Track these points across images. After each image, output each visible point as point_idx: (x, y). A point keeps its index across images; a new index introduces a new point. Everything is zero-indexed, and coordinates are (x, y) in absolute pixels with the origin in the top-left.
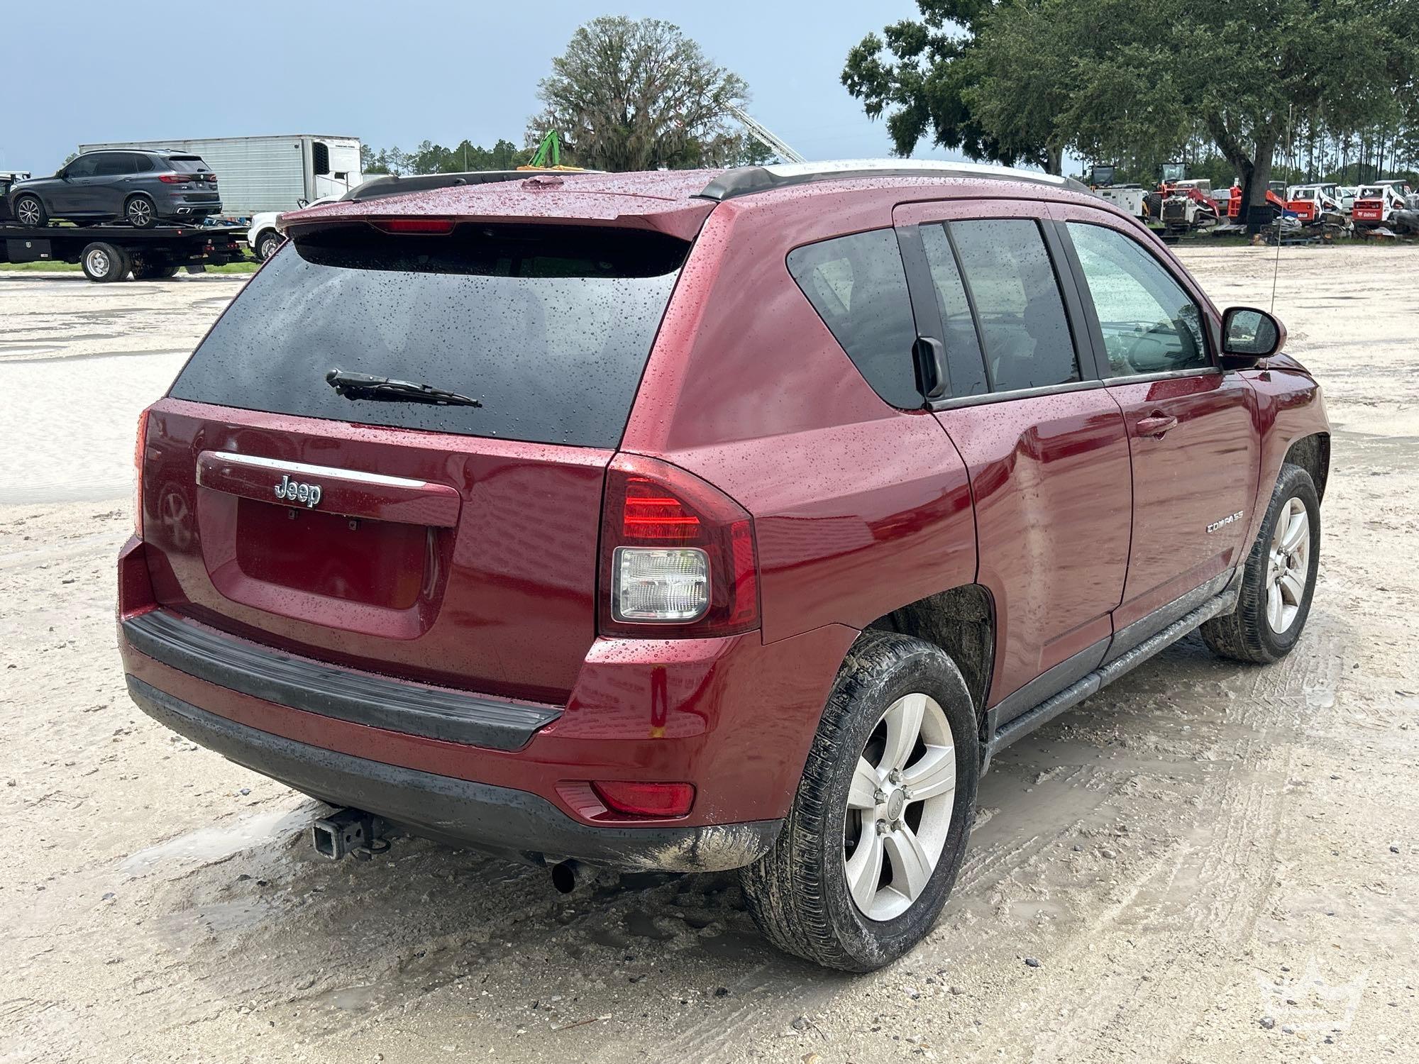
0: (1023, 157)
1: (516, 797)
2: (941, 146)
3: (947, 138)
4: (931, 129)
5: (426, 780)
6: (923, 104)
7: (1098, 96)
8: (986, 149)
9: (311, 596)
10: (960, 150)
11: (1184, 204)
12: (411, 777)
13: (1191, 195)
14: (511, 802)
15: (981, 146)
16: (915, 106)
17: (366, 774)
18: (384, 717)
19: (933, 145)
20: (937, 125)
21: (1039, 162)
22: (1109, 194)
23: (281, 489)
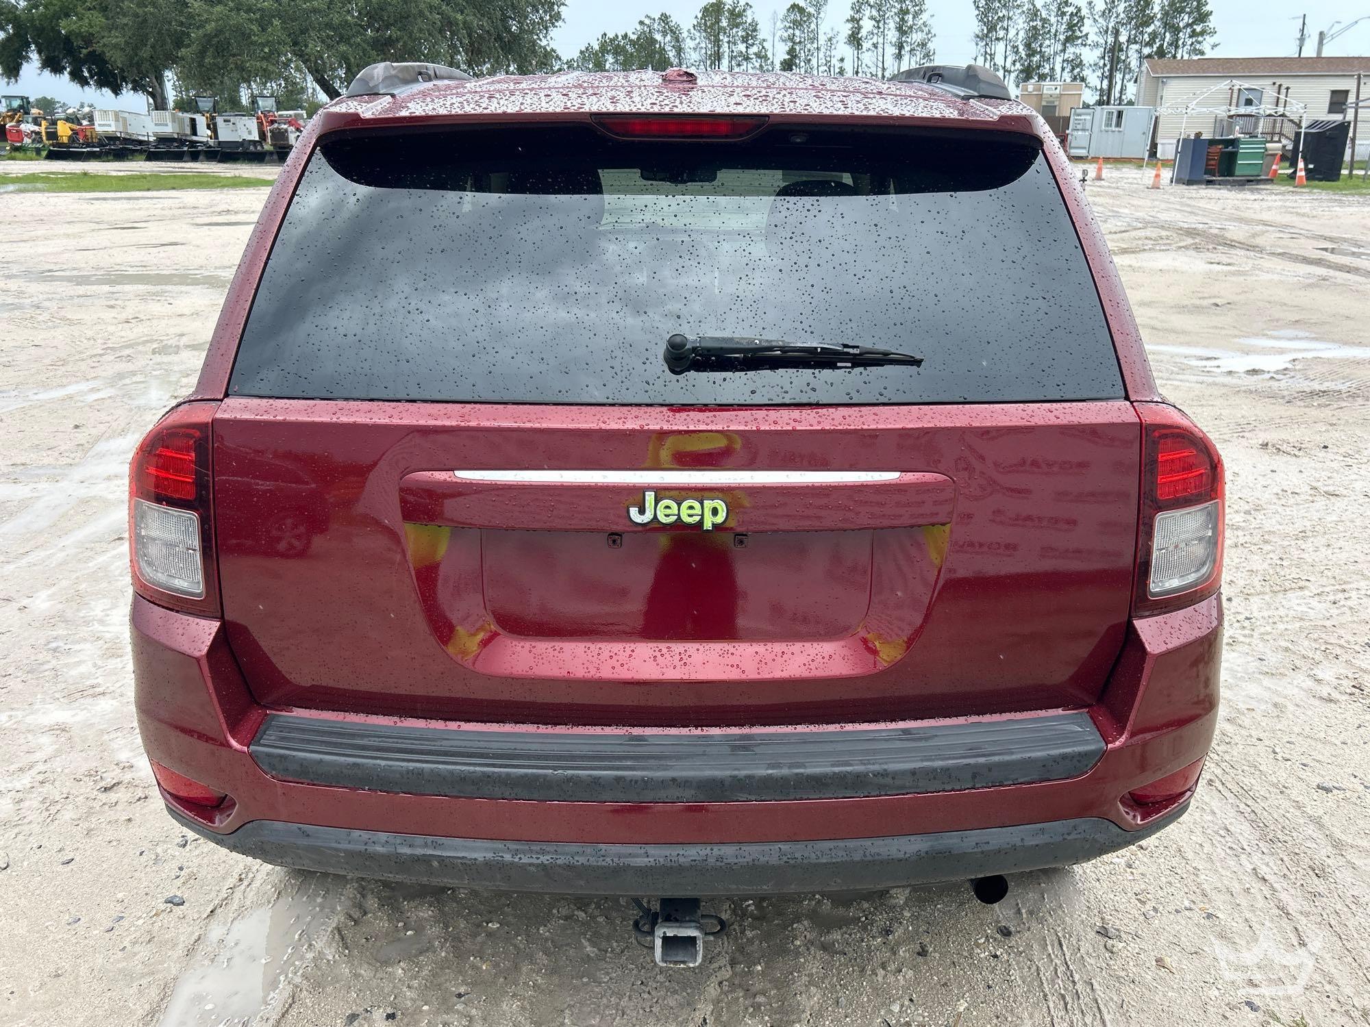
0: (130, 86)
1: (1075, 828)
2: (47, 73)
3: (52, 64)
4: (34, 56)
5: (952, 841)
6: (22, 32)
7: (216, 36)
8: (92, 77)
9: (663, 646)
10: (66, 76)
11: (286, 131)
12: (930, 843)
13: (290, 124)
14: (1069, 834)
15: (86, 74)
16: (14, 34)
17: (857, 857)
18: (888, 781)
19: (39, 72)
20: (39, 52)
21: (144, 90)
22: (229, 121)
23: (642, 511)
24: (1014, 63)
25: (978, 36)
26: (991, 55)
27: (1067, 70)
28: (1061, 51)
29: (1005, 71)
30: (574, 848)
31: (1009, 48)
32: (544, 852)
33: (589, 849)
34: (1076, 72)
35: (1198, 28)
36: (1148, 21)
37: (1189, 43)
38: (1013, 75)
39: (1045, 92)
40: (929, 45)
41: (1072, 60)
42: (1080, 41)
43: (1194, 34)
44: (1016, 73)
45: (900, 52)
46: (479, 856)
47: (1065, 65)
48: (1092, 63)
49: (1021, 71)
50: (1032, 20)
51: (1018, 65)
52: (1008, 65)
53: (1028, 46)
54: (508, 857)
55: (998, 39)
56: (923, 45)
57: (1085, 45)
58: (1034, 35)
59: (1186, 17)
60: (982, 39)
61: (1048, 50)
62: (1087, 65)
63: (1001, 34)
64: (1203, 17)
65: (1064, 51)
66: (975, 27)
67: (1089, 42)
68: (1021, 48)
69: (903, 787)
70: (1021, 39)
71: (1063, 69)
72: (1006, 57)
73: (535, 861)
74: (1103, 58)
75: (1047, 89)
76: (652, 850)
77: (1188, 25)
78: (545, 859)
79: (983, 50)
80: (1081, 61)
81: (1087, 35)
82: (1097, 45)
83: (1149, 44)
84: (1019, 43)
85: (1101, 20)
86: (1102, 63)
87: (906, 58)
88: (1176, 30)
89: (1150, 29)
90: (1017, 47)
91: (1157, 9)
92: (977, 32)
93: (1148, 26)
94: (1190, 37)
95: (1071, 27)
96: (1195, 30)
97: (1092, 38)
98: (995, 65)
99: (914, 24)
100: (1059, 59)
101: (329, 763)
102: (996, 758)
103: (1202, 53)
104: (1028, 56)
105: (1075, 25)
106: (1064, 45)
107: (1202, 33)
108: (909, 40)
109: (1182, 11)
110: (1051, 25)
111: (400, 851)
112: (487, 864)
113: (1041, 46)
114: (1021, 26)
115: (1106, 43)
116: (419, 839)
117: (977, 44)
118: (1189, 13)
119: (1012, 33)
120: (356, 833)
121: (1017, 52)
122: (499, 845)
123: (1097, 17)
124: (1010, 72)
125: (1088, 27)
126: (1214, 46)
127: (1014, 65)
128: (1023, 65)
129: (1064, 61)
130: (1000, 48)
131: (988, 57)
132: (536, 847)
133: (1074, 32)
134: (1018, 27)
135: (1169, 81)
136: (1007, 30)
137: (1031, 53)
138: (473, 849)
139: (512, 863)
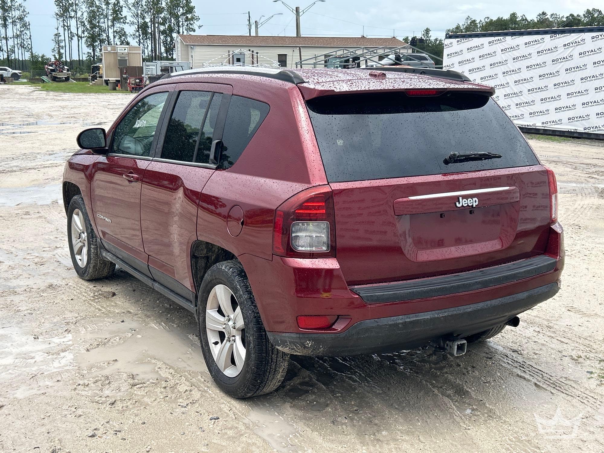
23: (459, 203)
24: (83, 32)
25: (57, 14)
26: (67, 27)
27: (117, 37)
28: (112, 26)
29: (78, 37)
30: (453, 309)
31: (79, 23)
32: (445, 312)
33: (456, 309)
34: (123, 38)
35: (189, 16)
36: (160, 11)
37: (186, 24)
38: (84, 40)
39: (119, 51)
40: (26, 19)
41: (120, 32)
42: (122, 20)
43: (187, 19)
44: (85, 38)
45: (5, 23)
46: (428, 317)
47: (115, 34)
48: (132, 34)
49: (89, 37)
50: (91, 6)
51: (86, 34)
52: (80, 33)
53: (90, 22)
54: (436, 316)
55: (71, 17)
56: (21, 19)
57: (125, 23)
58: (93, 16)
59: (181, 9)
60: (60, 16)
61: (103, 25)
62: (129, 35)
63: (73, 14)
64: (190, 10)
65: (113, 25)
66: (56, 9)
67: (127, 21)
68: (86, 23)
69: (523, 277)
70: (85, 18)
71: (114, 37)
72: (77, 29)
73: (443, 315)
74: (138, 31)
75: (120, 50)
76: (472, 306)
77: (183, 14)
78: (446, 314)
79: (62, 24)
80: (125, 32)
81: (125, 17)
82: (133, 23)
83: (163, 24)
84: (84, 19)
85: (133, 8)
86: (137, 33)
87: (10, 26)
88: (177, 17)
89: (162, 15)
90: (83, 22)
91: (164, 5)
92: (57, 12)
93: (161, 13)
94: (186, 21)
95: (115, 12)
96: (187, 17)
97: (129, 19)
98: (71, 33)
99: (12, 5)
100: (111, 31)
101: (386, 294)
102: (539, 266)
103: (194, 31)
104: (92, 28)
105: (118, 10)
106: (113, 22)
107: (192, 19)
108: (10, 15)
109: (178, 6)
110: (103, 10)
111: (406, 321)
112: (431, 319)
113: (99, 22)
114: (84, 9)
115: (138, 22)
116: (411, 315)
117: (58, 20)
118: (182, 7)
119: (79, 14)
120: (392, 318)
121: (84, 25)
122: (433, 312)
123: (130, 7)
124: (81, 37)
125: (125, 12)
126: (200, 27)
127: (84, 34)
128: (89, 33)
129: (114, 32)
130: (73, 23)
131: (67, 28)
132: (443, 311)
133: (117, 14)
134: (83, 11)
135: (195, 47)
136: (76, 12)
137: (93, 26)
138: (427, 315)
139: (438, 318)
